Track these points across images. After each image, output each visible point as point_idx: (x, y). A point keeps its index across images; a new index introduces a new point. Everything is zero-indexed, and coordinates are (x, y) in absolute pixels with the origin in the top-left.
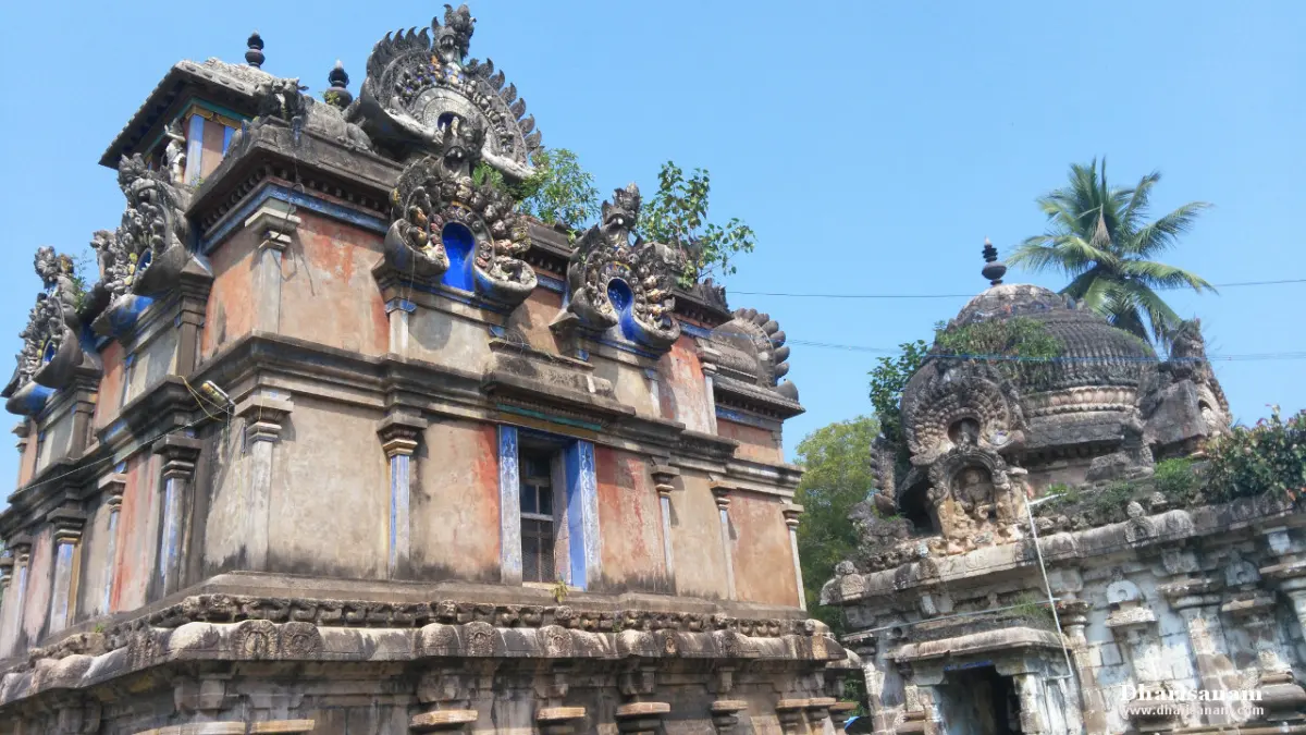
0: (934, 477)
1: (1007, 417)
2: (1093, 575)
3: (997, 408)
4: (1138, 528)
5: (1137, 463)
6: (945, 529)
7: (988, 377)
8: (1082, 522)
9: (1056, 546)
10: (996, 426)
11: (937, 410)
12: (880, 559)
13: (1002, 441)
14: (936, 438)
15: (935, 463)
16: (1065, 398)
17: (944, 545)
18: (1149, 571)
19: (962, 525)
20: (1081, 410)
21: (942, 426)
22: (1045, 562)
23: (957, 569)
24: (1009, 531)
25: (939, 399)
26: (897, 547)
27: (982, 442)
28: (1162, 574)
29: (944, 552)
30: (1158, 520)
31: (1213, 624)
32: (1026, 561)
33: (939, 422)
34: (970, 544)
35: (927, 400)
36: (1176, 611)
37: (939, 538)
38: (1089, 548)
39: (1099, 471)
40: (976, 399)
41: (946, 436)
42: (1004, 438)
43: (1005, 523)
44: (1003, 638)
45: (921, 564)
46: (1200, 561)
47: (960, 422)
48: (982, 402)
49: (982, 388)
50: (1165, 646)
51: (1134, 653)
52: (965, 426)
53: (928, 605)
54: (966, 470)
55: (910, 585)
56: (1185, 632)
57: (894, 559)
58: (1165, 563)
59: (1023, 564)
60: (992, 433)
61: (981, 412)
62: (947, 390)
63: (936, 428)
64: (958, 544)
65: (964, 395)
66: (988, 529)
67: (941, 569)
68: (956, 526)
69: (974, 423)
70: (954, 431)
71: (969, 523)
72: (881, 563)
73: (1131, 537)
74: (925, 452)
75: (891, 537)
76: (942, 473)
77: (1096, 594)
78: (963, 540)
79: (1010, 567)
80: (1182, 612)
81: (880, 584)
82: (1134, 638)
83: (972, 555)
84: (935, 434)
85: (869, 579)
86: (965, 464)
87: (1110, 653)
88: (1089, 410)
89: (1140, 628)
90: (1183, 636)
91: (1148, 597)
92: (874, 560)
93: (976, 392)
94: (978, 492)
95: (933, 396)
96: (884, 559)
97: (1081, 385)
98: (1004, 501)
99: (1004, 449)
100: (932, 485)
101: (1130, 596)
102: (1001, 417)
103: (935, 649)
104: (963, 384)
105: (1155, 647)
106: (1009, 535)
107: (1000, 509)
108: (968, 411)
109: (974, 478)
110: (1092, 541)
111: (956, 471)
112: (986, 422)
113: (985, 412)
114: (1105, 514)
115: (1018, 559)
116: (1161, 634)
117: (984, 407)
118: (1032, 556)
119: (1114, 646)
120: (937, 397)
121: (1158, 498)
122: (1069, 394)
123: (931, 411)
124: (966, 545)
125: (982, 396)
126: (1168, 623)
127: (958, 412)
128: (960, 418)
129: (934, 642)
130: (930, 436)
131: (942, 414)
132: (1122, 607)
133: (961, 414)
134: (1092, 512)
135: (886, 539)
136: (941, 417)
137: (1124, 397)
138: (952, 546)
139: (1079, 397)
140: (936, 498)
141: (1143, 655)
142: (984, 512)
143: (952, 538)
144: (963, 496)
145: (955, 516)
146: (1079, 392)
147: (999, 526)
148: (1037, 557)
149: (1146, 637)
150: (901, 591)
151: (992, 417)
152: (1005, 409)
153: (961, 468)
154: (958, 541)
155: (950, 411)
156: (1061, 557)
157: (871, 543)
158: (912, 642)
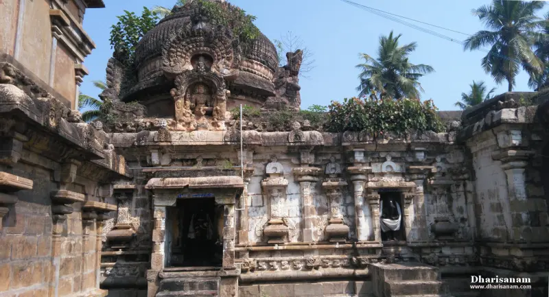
0: (178, 82)
1: (232, 61)
2: (259, 157)
3: (227, 53)
4: (296, 136)
5: (291, 105)
6: (177, 115)
7: (226, 34)
8: (261, 127)
9: (250, 136)
10: (225, 63)
11: (188, 43)
12: (121, 125)
13: (227, 72)
14: (183, 60)
15: (181, 74)
16: (250, 64)
17: (173, 124)
18: (289, 160)
19: (188, 115)
20: (255, 73)
21: (189, 54)
22: (243, 144)
23: (184, 140)
24: (219, 124)
25: (192, 37)
26: (136, 120)
27: (213, 70)
28: (297, 162)
29: (173, 128)
30: (307, 133)
31: (313, 191)
32: (230, 141)
33: (187, 51)
34: (192, 127)
35: (183, 36)
36: (298, 182)
37: (171, 120)
38: (267, 141)
39: (272, 103)
40: (216, 44)
41: (189, 60)
42: (229, 71)
43: (218, 119)
44: (228, 181)
45: (160, 133)
46: (316, 159)
47: (200, 55)
48: (219, 47)
49: (221, 39)
50: (288, 200)
51: (272, 201)
52: (202, 59)
53: (155, 158)
54: (199, 83)
55: (147, 144)
56: (301, 193)
57: (132, 127)
58: (302, 156)
59: (229, 143)
60: (221, 66)
61: (217, 53)
62: (199, 33)
63: (185, 54)
64: (183, 126)
65: (209, 39)
66: (204, 120)
67: (173, 137)
68: (184, 115)
69: (210, 59)
70: (194, 59)
71: (191, 115)
72: (121, 128)
73: (292, 139)
74: (173, 67)
75: (131, 113)
76: (184, 81)
77: (257, 167)
78: (188, 124)
79: (220, 143)
80: (301, 183)
81: (121, 140)
82: (275, 193)
83: (195, 133)
84: (182, 57)
85: (112, 136)
86: (201, 80)
87: (257, 200)
88: (258, 74)
89: (279, 188)
90: (298, 196)
91: (285, 173)
92: (118, 124)
93: (217, 41)
94: (202, 99)
95: (188, 34)
96: (125, 126)
97: (258, 60)
98: (221, 107)
99: (226, 77)
100: (175, 87)
101: (279, 171)
102: (228, 59)
103: (177, 183)
104: (211, 32)
105: (283, 200)
106: (219, 126)
107: (217, 110)
108: (209, 49)
109: (202, 89)
110: (268, 138)
111: (192, 83)
112: (219, 60)
113: (220, 53)
114: (275, 126)
115: (226, 140)
116: (287, 193)
117: (219, 51)
118: (235, 140)
119: (260, 196)
120: (191, 35)
121: (307, 123)
122: (252, 63)
123: (184, 43)
124: (189, 127)
125: (220, 44)
126: (293, 188)
127: (202, 48)
128: (201, 53)
129: (176, 179)
130: (179, 58)
131: (191, 47)
132: (271, 177)
133: (203, 50)
134: (267, 123)
135: (127, 114)
136: (190, 49)
137: (270, 75)
138: (180, 126)
139: (256, 67)
140: (176, 95)
141: (277, 203)
142: (203, 111)
143: (181, 121)
144: (191, 99)
145: (184, 109)
146: (256, 64)
147: (213, 120)
148: (239, 141)
149: (280, 194)
150: (139, 146)
151: (223, 58)
152: (232, 55)
153: (197, 81)
154: (184, 123)
155: (197, 46)
156: (253, 143)
157: (114, 114)
158: (158, 177)
